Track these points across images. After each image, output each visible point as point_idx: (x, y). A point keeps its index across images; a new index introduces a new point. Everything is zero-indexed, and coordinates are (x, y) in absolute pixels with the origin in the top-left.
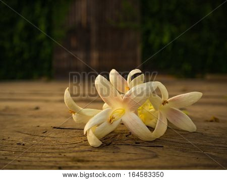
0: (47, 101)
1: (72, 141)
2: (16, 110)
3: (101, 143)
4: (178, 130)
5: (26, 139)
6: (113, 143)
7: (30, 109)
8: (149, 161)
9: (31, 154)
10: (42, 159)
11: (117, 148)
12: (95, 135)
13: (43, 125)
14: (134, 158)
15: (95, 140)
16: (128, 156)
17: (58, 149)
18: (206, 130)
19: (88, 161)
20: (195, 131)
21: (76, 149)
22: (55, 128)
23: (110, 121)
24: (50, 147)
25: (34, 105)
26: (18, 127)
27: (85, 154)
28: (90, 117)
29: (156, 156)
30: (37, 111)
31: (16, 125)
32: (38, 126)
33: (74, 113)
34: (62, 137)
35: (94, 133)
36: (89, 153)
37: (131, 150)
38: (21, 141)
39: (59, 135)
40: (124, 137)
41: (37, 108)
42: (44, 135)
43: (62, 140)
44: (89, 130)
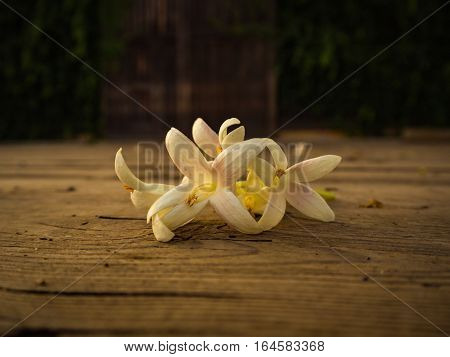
0: (89, 178)
1: (129, 234)
2: (33, 192)
3: (173, 235)
4: (306, 219)
5: (54, 232)
6: (194, 237)
7: (59, 191)
8: (242, 258)
9: (63, 251)
10: (80, 257)
11: (199, 243)
12: (165, 224)
13: (82, 214)
14: (221, 254)
15: (163, 230)
16: (213, 253)
17: (107, 245)
18: (351, 219)
19: (150, 258)
20: (333, 220)
21: (135, 244)
22: (101, 217)
23: (189, 202)
24: (94, 242)
25: (65, 184)
26: (40, 216)
27: (147, 250)
28: (157, 197)
29: (256, 252)
30: (71, 194)
31: (37, 214)
32: (74, 216)
33: (132, 189)
34: (114, 230)
35: (162, 220)
36: (152, 249)
37: (221, 245)
38: (46, 235)
39: (109, 228)
40: (214, 229)
41: (71, 189)
42: (84, 227)
43: (112, 234)
44: (154, 215)
